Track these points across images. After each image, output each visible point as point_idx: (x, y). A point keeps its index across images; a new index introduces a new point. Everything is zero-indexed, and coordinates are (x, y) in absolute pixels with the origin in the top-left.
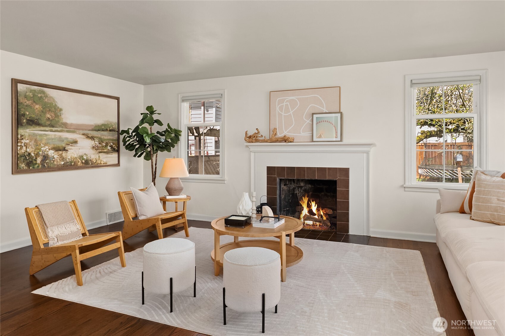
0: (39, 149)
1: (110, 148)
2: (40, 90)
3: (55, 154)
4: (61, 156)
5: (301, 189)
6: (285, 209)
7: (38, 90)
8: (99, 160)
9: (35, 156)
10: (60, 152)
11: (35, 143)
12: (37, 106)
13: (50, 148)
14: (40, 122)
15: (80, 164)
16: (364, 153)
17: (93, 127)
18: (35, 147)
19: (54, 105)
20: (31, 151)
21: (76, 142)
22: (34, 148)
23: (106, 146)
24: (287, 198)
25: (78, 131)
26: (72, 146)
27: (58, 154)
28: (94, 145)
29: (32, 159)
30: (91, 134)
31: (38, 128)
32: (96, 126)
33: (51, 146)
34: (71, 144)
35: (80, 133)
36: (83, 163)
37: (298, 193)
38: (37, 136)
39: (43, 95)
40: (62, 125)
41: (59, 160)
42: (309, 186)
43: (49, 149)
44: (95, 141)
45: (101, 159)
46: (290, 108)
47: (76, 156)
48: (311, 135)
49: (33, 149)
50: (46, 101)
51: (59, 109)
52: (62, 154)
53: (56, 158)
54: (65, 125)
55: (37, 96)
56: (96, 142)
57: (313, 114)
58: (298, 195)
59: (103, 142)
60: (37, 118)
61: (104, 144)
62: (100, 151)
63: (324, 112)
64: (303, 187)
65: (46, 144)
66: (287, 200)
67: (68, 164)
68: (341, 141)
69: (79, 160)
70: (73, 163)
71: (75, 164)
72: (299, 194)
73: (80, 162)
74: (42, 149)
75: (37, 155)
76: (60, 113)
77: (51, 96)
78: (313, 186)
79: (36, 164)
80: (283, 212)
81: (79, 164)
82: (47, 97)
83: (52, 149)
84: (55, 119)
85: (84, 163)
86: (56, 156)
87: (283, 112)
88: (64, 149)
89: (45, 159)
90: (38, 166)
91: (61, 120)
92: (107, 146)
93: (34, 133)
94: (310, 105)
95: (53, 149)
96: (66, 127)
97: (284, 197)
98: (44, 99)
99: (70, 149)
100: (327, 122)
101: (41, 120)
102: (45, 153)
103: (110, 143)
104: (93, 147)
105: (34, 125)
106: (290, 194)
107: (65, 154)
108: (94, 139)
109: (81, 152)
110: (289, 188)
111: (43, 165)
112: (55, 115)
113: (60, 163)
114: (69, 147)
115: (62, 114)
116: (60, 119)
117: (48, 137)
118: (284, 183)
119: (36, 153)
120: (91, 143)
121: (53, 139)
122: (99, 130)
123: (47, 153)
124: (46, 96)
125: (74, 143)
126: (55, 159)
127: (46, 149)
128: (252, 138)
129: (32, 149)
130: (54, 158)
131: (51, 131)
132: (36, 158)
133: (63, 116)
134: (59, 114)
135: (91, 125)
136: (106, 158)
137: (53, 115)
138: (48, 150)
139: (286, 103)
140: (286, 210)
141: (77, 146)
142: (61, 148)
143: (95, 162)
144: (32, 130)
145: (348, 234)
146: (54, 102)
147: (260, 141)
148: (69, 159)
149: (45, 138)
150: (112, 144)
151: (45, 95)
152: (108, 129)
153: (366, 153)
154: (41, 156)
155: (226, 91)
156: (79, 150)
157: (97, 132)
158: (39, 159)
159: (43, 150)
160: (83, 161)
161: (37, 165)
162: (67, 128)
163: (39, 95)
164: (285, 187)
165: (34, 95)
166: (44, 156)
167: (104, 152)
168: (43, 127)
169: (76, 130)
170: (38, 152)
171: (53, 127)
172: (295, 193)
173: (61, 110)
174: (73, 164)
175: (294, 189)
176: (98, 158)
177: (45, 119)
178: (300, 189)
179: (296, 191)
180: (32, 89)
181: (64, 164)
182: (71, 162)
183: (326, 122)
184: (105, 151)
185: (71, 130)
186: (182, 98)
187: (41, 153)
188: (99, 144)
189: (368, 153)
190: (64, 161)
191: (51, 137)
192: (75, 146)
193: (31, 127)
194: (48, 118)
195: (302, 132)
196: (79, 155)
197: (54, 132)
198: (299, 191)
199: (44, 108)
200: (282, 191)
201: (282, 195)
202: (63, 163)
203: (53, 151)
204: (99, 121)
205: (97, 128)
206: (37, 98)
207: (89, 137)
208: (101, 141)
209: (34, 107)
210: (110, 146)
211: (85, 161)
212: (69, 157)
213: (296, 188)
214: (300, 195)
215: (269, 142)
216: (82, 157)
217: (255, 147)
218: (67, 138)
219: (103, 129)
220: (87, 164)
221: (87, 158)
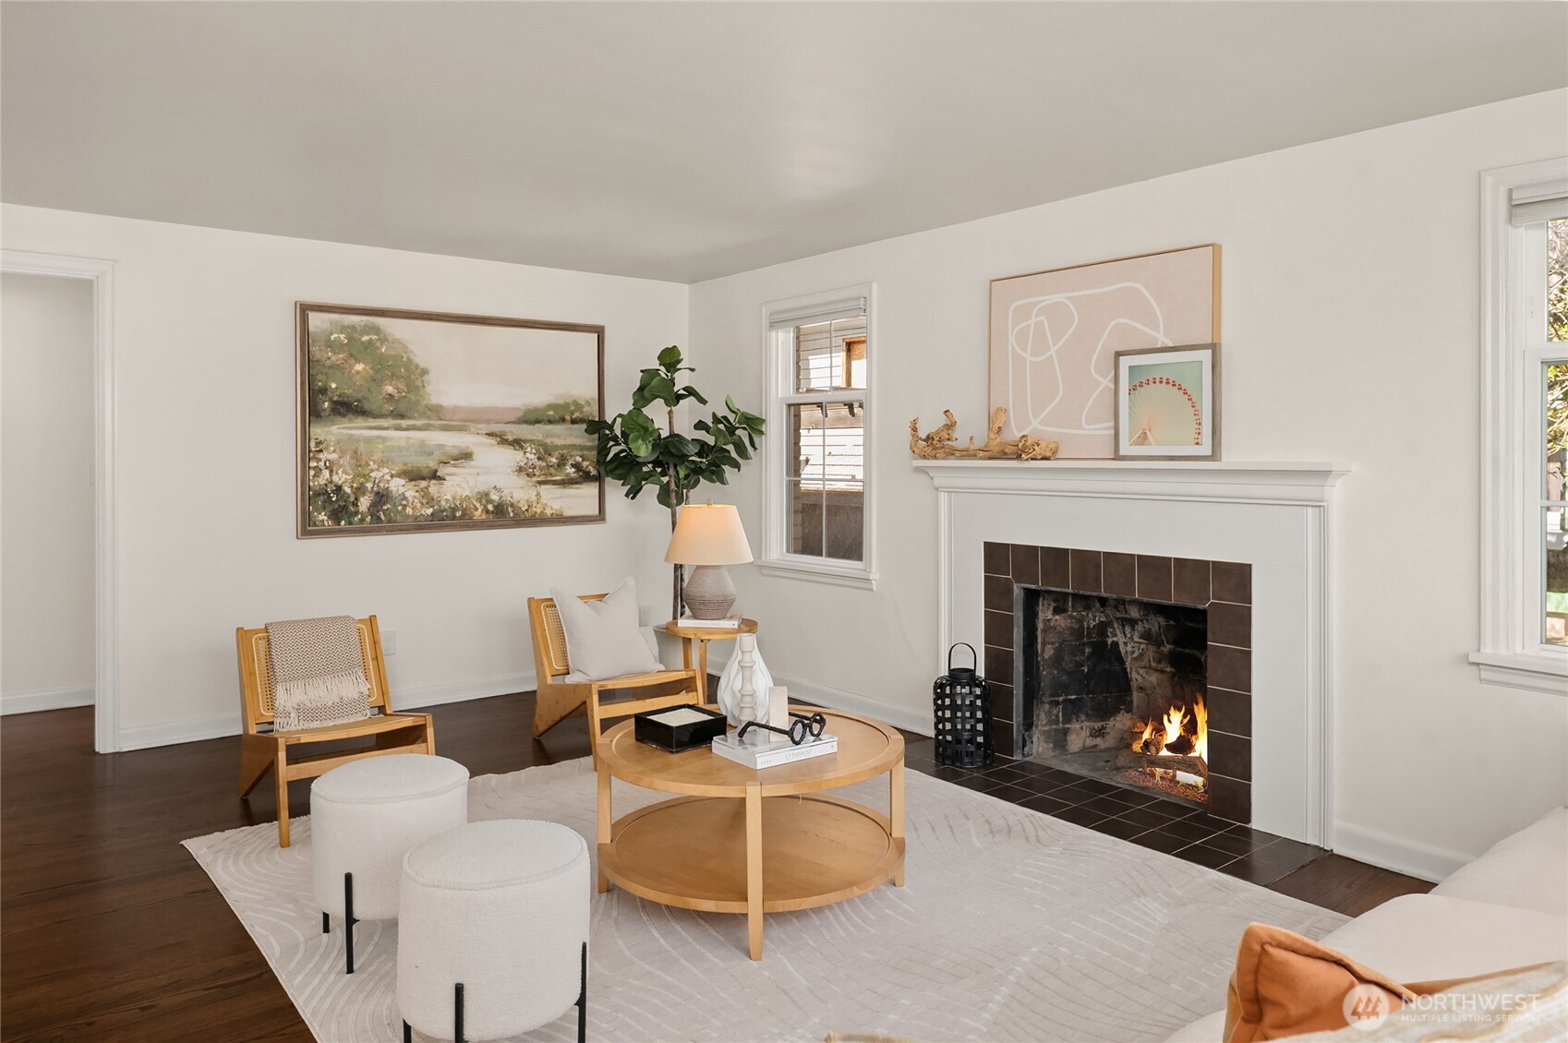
0: (364, 476)
1: (573, 470)
2: (365, 326)
3: (409, 489)
4: (424, 492)
5: (1133, 629)
6: (1061, 699)
7: (362, 324)
8: (539, 505)
9: (354, 493)
10: (423, 482)
11: (354, 461)
12: (359, 367)
13: (393, 472)
14: (366, 406)
15: (481, 515)
16: (1309, 509)
17: (520, 414)
18: (353, 470)
19: (404, 359)
20: (343, 480)
21: (467, 456)
22: (350, 472)
23: (562, 462)
24: (1067, 658)
25: (473, 427)
26: (455, 466)
27: (417, 488)
28: (522, 464)
29: (345, 501)
30: (512, 433)
31: (360, 422)
32: (529, 411)
33: (396, 468)
34: (452, 462)
35: (480, 432)
36: (488, 512)
37: (1126, 644)
38: (358, 441)
39: (376, 337)
40: (429, 413)
41: (419, 505)
42: (1157, 623)
43: (392, 476)
44: (525, 453)
45: (543, 500)
46: (1049, 336)
47: (467, 493)
48: (1113, 432)
49: (348, 474)
50: (383, 350)
51: (418, 371)
52: (427, 488)
53: (410, 499)
54: (436, 411)
55: (360, 339)
56: (528, 455)
57: (1118, 354)
58: (1123, 651)
59: (550, 455)
60: (360, 396)
61: (554, 460)
62: (542, 478)
63: (1159, 346)
64: (1140, 623)
65: (382, 464)
66: (1068, 665)
67: (445, 514)
68: (1215, 456)
69: (478, 505)
70: (458, 511)
71: (464, 514)
72: (1129, 649)
73: (480, 510)
74: (373, 475)
75: (360, 490)
76: (423, 381)
77: (398, 337)
78: (1172, 622)
79: (357, 513)
80: (1047, 707)
81: (478, 514)
82: (387, 340)
83: (399, 476)
84: (409, 396)
85: (493, 512)
86: (410, 494)
87: (1029, 351)
88: (434, 476)
89: (380, 500)
90: (362, 520)
91: (424, 399)
92: (565, 465)
93: (352, 435)
94: (1113, 323)
95: (402, 474)
96: (439, 417)
97: (1052, 652)
98: (378, 348)
99: (452, 475)
100: (1168, 383)
101: (369, 402)
102: (381, 485)
103: (571, 456)
104: (520, 470)
105: (350, 415)
106: (1084, 644)
107: (437, 488)
108: (522, 447)
109: (482, 483)
110: (1080, 621)
111: (374, 517)
112: (407, 385)
113: (423, 512)
114: (448, 469)
115: (428, 384)
116: (421, 396)
117: (388, 444)
118: (1053, 604)
119: (355, 485)
120: (512, 457)
121: (401, 449)
122: (538, 422)
123: (387, 486)
124: (384, 340)
125: (461, 459)
126: (408, 501)
127: (383, 476)
128: (935, 445)
129: (345, 476)
130: (405, 498)
131: (396, 429)
132: (356, 499)
133: (429, 389)
134: (419, 383)
135: (513, 408)
136: (561, 497)
137: (402, 386)
138: (389, 478)
139: (1036, 317)
140: (1065, 701)
141: (471, 467)
142: (425, 472)
143: (527, 510)
144: (345, 428)
145: (1249, 826)
146: (405, 352)
147: (957, 454)
148: (447, 501)
149: (381, 446)
150: (579, 459)
151: (382, 336)
152: (568, 418)
153: (1318, 509)
154: (371, 493)
155: (875, 285)
156: (478, 478)
157: (530, 427)
158: (365, 502)
159: (375, 479)
160: (490, 507)
161: (359, 516)
162: (441, 419)
163: (365, 338)
164: (1057, 617)
165: (350, 339)
166: (377, 493)
167: (554, 483)
168: (374, 418)
169: (467, 424)
170: (362, 484)
171: (402, 416)
172: (1110, 641)
173: (425, 372)
174: (458, 514)
175: (1102, 628)
176: (534, 498)
177: (381, 397)
178: (1128, 629)
179: (1115, 635)
180: (346, 324)
181: (432, 514)
182: (454, 510)
183: (1161, 382)
184: (558, 478)
185: (454, 423)
186: (771, 315)
187: (369, 485)
188: (539, 459)
189: (1319, 506)
190: (433, 507)
191: (396, 444)
192: (464, 467)
193: (343, 419)
194: (390, 395)
195: (1087, 424)
196: (477, 490)
197: (406, 429)
198: (1125, 635)
199: (377, 371)
200: (1044, 631)
201: (1044, 645)
202: (430, 511)
203: (402, 481)
204: (540, 396)
205: (533, 417)
206: (356, 348)
207: (507, 440)
208: (545, 451)
209: (352, 367)
210: (573, 466)
211: (494, 506)
212: (449, 497)
213: (1116, 626)
214: (1133, 652)
215: (980, 459)
216: (487, 495)
217: (948, 473)
218: (441, 446)
219: (552, 419)
220: (502, 515)
221: (501, 497)
